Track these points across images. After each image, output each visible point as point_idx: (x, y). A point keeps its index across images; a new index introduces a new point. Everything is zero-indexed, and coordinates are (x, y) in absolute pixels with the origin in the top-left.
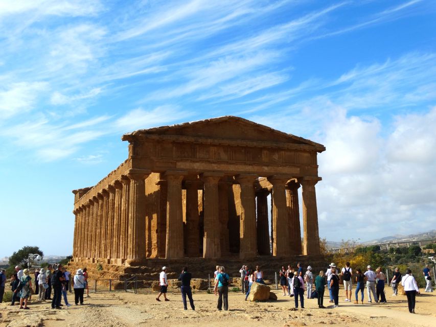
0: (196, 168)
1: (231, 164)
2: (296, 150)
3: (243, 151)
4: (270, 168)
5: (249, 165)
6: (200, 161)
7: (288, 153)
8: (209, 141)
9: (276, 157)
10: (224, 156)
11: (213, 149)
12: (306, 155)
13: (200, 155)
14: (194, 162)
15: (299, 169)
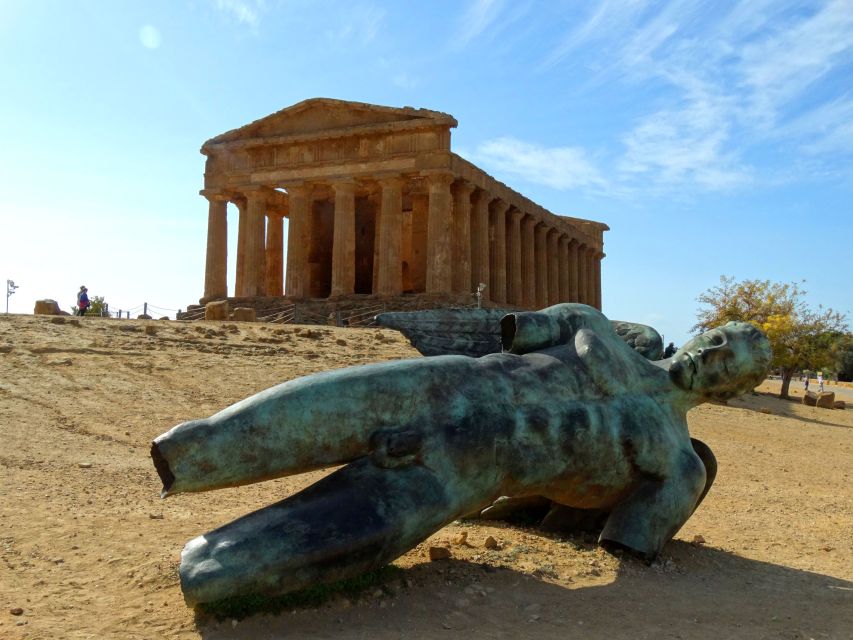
0: (272, 179)
1: (316, 167)
2: (410, 131)
3: (334, 146)
4: (369, 164)
5: (340, 164)
6: (277, 169)
7: (399, 138)
8: (290, 139)
9: (380, 146)
10: (308, 157)
11: (294, 150)
12: (430, 135)
13: (279, 160)
14: (270, 171)
15: (413, 161)
